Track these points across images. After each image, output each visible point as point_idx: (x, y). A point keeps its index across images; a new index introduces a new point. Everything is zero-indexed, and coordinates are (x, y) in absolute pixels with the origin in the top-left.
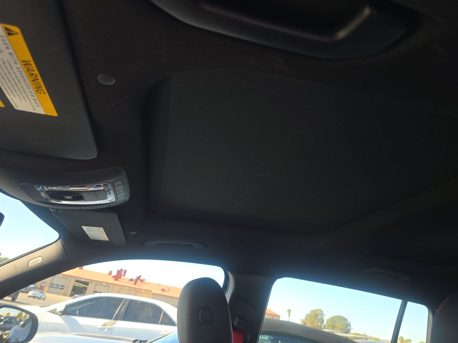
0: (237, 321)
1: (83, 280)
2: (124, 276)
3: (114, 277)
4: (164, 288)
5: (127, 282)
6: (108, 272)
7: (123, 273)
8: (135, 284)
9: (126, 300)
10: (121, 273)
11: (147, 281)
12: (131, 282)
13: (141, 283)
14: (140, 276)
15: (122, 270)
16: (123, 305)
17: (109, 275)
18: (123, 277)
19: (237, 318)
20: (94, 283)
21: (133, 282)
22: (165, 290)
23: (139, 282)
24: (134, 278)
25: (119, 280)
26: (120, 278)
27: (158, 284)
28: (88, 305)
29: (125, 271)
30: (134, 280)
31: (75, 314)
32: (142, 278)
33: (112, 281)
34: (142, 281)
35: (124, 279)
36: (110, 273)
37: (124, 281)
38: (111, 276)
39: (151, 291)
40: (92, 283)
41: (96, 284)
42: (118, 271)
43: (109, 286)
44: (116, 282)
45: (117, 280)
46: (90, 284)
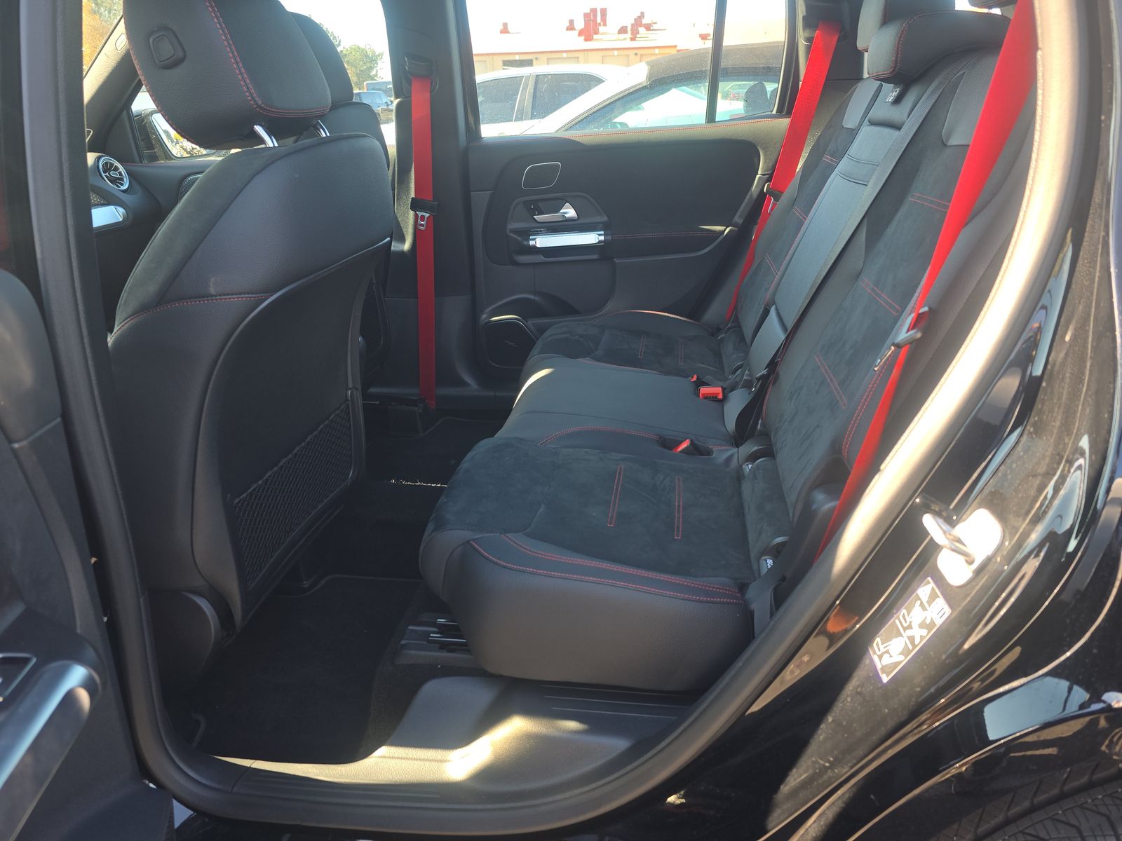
1: (517, 57)
2: (605, 24)
3: (581, 33)
4: (705, 33)
5: (615, 37)
6: (566, 24)
7: (599, 20)
8: (633, 39)
10: (596, 20)
11: (660, 23)
12: (622, 36)
13: (648, 32)
14: (643, 14)
15: (594, 11)
16: (525, 88)
17: (570, 32)
18: (601, 29)
21: (629, 35)
22: (709, 35)
23: (642, 30)
24: (629, 22)
25: (595, 37)
26: (596, 32)
29: (604, 12)
30: (629, 29)
32: (647, 19)
33: (580, 43)
34: (648, 27)
35: (604, 33)
36: (571, 27)
37: (607, 37)
38: (577, 33)
39: (676, 46)
40: (536, 59)
41: (548, 59)
42: (586, 15)
43: (578, 58)
44: (590, 45)
45: (588, 39)
46: (534, 61)
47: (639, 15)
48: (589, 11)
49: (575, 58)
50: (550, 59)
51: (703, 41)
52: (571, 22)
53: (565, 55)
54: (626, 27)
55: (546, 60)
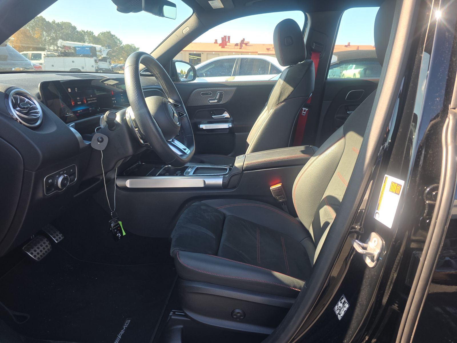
0: (314, 46)
1: (195, 52)
2: (229, 42)
3: (220, 45)
4: (268, 48)
5: (234, 47)
6: (214, 41)
7: (227, 40)
8: (240, 48)
9: (238, 59)
10: (226, 40)
11: (251, 43)
12: (236, 47)
13: (246, 46)
14: (244, 39)
15: (225, 37)
16: (237, 64)
17: (215, 44)
18: (228, 44)
19: (314, 44)
20: (205, 53)
21: (239, 47)
22: (270, 49)
23: (244, 45)
24: (239, 42)
25: (226, 47)
26: (226, 45)
27: (262, 44)
28: (210, 69)
29: (229, 37)
30: (239, 44)
31: (203, 76)
32: (246, 41)
33: (219, 49)
34: (246, 44)
35: (229, 46)
36: (216, 42)
37: (229, 47)
38: (218, 45)
39: (257, 52)
40: (203, 53)
41: (207, 54)
42: (222, 38)
43: (219, 54)
44: (223, 50)
45: (223, 47)
46: (202, 54)
47: (242, 39)
48: (223, 37)
49: (218, 54)
50: (208, 54)
51: (268, 51)
52: (216, 40)
53: (214, 53)
54: (238, 44)
55: (206, 54)
